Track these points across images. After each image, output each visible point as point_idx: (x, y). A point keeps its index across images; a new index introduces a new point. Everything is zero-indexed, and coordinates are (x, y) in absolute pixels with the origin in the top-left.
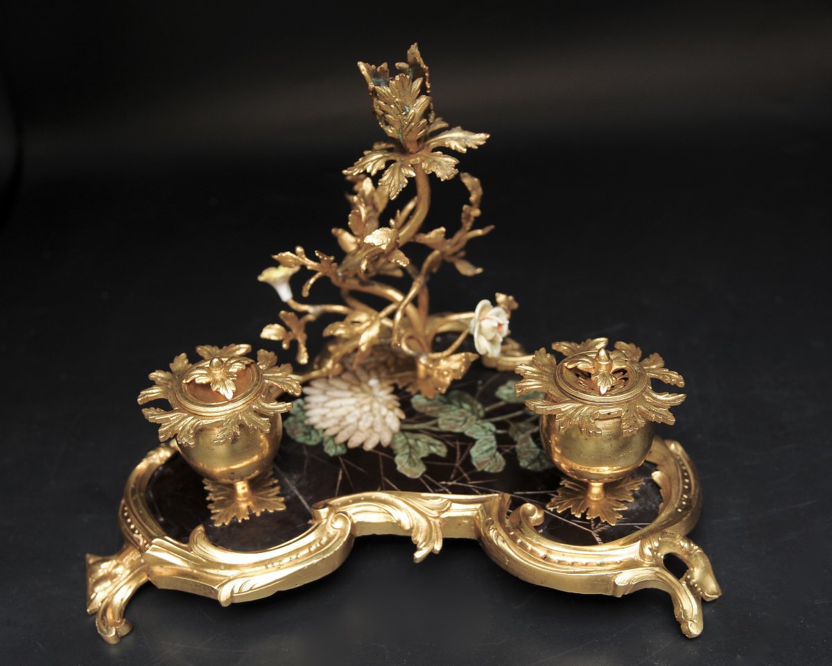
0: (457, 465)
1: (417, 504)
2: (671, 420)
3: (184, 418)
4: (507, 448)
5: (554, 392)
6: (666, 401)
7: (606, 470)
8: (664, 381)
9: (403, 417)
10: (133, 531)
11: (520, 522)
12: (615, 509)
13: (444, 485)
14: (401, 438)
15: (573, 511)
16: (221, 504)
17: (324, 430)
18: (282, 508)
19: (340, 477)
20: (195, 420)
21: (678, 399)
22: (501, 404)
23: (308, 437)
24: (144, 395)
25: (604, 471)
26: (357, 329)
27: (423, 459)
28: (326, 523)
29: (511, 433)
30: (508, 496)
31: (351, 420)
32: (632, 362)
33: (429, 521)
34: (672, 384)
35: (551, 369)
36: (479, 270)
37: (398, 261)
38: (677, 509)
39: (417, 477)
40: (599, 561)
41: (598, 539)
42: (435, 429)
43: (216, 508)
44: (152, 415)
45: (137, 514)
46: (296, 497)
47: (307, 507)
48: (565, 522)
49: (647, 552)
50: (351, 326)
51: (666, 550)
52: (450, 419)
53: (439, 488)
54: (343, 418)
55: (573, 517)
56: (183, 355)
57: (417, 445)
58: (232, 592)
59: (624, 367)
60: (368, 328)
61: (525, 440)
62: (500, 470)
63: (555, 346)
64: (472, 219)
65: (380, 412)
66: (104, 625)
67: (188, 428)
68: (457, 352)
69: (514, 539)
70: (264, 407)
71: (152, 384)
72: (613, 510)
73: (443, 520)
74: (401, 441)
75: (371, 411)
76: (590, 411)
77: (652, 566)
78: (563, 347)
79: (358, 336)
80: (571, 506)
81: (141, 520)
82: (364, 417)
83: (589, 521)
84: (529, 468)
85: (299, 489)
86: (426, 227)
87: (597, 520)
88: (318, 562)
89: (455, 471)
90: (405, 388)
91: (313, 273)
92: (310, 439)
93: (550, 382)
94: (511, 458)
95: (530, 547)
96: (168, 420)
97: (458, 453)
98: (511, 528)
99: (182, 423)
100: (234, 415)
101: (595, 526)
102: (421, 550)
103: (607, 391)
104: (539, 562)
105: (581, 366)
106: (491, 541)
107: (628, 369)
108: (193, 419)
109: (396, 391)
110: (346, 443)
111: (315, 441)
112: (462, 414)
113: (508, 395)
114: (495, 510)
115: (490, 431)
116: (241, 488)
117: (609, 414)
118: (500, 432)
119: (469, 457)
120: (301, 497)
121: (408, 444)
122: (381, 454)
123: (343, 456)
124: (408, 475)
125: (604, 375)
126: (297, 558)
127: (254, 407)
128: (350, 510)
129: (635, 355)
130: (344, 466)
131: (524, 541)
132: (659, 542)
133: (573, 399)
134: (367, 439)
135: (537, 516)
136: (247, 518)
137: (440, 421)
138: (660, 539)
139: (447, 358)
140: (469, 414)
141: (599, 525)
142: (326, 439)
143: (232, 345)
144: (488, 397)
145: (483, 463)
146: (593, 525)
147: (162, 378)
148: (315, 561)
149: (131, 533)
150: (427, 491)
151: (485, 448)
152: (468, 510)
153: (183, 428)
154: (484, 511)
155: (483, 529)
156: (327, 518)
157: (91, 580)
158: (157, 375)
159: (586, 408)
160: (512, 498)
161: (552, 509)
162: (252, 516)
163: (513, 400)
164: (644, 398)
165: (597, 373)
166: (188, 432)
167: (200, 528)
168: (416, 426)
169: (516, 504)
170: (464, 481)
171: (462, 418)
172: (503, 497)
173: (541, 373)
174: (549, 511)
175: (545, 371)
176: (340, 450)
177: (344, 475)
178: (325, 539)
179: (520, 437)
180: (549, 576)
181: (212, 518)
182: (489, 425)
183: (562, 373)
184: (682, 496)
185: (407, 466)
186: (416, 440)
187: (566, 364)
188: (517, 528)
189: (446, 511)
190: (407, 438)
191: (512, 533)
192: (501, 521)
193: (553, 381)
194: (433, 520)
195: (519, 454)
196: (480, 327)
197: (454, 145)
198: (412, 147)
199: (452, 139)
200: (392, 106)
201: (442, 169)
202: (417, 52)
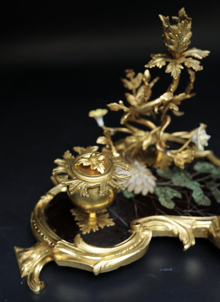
0: (189, 202)
1: (180, 222)
3: (80, 183)
4: (209, 194)
9: (156, 179)
10: (43, 236)
13: (187, 212)
14: (158, 190)
16: (82, 222)
18: (113, 224)
19: (136, 209)
20: (86, 184)
24: (55, 171)
26: (141, 139)
27: (172, 200)
28: (139, 232)
29: (207, 187)
33: (187, 231)
36: (183, 114)
37: (174, 108)
39: (172, 208)
42: (172, 185)
43: (81, 224)
44: (63, 181)
45: (43, 228)
46: (118, 219)
47: (125, 223)
50: (138, 138)
52: (178, 180)
53: (185, 213)
56: (68, 151)
57: (167, 193)
58: (101, 268)
60: (146, 139)
61: (215, 190)
62: (210, 204)
64: (190, 90)
65: (144, 177)
66: (33, 285)
67: (83, 188)
68: (184, 150)
70: (117, 177)
71: (56, 166)
73: (193, 229)
75: (140, 176)
79: (142, 142)
81: (46, 231)
82: (138, 179)
85: (119, 214)
89: (189, 205)
90: (152, 165)
91: (126, 113)
94: (212, 198)
96: (71, 183)
97: (187, 196)
99: (80, 185)
100: (104, 181)
102: (187, 244)
108: (85, 183)
109: (148, 167)
110: (133, 192)
112: (182, 178)
113: (199, 169)
114: (218, 224)
115: (198, 185)
116: (93, 215)
118: (203, 186)
119: (193, 198)
120: (120, 219)
121: (162, 192)
122: (151, 197)
123: (134, 198)
124: (168, 207)
126: (129, 250)
127: (113, 177)
128: (148, 225)
130: (136, 203)
134: (143, 190)
136: (97, 229)
137: (173, 181)
139: (180, 152)
140: (185, 178)
143: (90, 147)
144: (191, 170)
145: (200, 201)
147: (62, 163)
148: (138, 251)
149: (41, 237)
151: (199, 193)
152: (205, 224)
153: (81, 188)
154: (213, 225)
155: (216, 235)
156: (140, 229)
157: (20, 261)
158: (58, 161)
162: (100, 228)
166: (84, 190)
167: (79, 235)
168: (164, 184)
170: (194, 209)
171: (183, 180)
172: (219, 218)
176: (132, 195)
177: (137, 207)
178: (140, 241)
179: (212, 189)
181: (81, 229)
182: (196, 183)
185: (166, 203)
186: (166, 190)
189: (195, 225)
190: (161, 189)
194: (189, 230)
195: (215, 197)
197: (196, 55)
198: (177, 55)
199: (195, 53)
200: (177, 35)
201: (195, 66)
202: (184, 12)
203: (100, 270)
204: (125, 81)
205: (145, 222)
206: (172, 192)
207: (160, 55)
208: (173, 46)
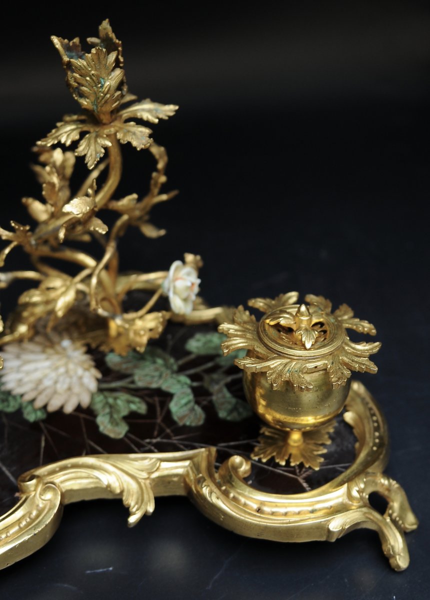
0: (159, 420)
1: (126, 466)
2: (374, 369)
4: (204, 400)
5: (260, 349)
6: (364, 350)
7: (309, 420)
8: (358, 331)
9: (99, 376)
11: (231, 477)
12: (316, 453)
13: (149, 443)
14: (99, 398)
15: (278, 458)
17: (22, 396)
19: (43, 444)
21: (374, 347)
22: (192, 357)
23: (6, 404)
25: (307, 421)
26: (53, 295)
27: (125, 418)
28: (35, 496)
29: (206, 384)
30: (214, 449)
31: (47, 383)
32: (327, 315)
33: (139, 483)
34: (365, 333)
35: (252, 326)
36: (162, 232)
37: (97, 229)
38: (372, 448)
39: (121, 436)
40: (310, 509)
41: (305, 485)
42: (132, 386)
47: (12, 479)
48: (272, 472)
49: (355, 493)
50: (47, 292)
51: (370, 490)
52: (146, 375)
53: (143, 446)
54: (40, 382)
55: (277, 465)
57: (116, 404)
59: (321, 320)
60: (64, 293)
61: (220, 391)
62: (201, 422)
63: (252, 303)
64: (159, 186)
65: (76, 373)
68: (150, 311)
69: (226, 494)
72: (313, 454)
73: (154, 480)
74: (101, 401)
75: (67, 372)
76: (299, 366)
77: (360, 507)
78: (259, 303)
79: (55, 301)
80: (274, 454)
82: (61, 379)
83: (294, 467)
84: (229, 418)
85: (3, 460)
86: (118, 194)
87: (301, 466)
88: (29, 539)
89: (157, 428)
90: (98, 347)
91: (7, 242)
92: (8, 406)
93: (253, 339)
94: (210, 410)
95: (243, 500)
97: (158, 409)
98: (222, 483)
101: (300, 472)
102: (134, 514)
103: (312, 345)
104: (255, 516)
105: (283, 322)
106: (204, 498)
107: (325, 322)
109: (90, 351)
110: (45, 407)
111: (14, 406)
112: (157, 370)
113: (198, 348)
114: (204, 465)
115: (186, 384)
117: (316, 367)
118: (195, 384)
119: (169, 412)
120: (4, 469)
121: (107, 403)
122: (82, 416)
123: (44, 421)
124: (112, 435)
125: (306, 330)
126: (7, 537)
128: (58, 478)
129: (326, 307)
130: (45, 431)
131: (237, 495)
132: (365, 483)
133: (280, 355)
134: (66, 402)
135: (245, 467)
137: (136, 378)
138: (365, 480)
139: (141, 317)
140: (163, 369)
141: (304, 470)
142: (24, 404)
144: (179, 351)
145: (182, 418)
146: (298, 471)
148: (26, 538)
150: (132, 451)
151: (184, 401)
152: (177, 468)
154: (193, 468)
155: (196, 487)
156: (35, 490)
159: (294, 363)
160: (218, 451)
161: (256, 458)
163: (203, 352)
164: (344, 348)
165: (299, 329)
168: (114, 385)
169: (223, 457)
170: (168, 437)
171: (157, 374)
172: (209, 451)
173: (245, 330)
174: (255, 460)
175: (247, 329)
176: (40, 415)
177: (46, 440)
178: (34, 513)
179: (215, 388)
180: (266, 528)
182: (184, 379)
183: (265, 330)
184: (374, 435)
185: (109, 426)
186: (115, 399)
187: (268, 321)
188: (227, 481)
189: (156, 471)
190: (106, 397)
191: (224, 488)
192: (211, 476)
193: (257, 338)
194: (143, 481)
195: (217, 405)
196: (175, 287)
197: (146, 116)
198: (105, 118)
199: (143, 110)
200: (88, 78)
201: (137, 138)
202: (109, 28)
204: (38, 169)
205: (53, 472)
206: (129, 402)
207: (75, 117)
208: (88, 100)
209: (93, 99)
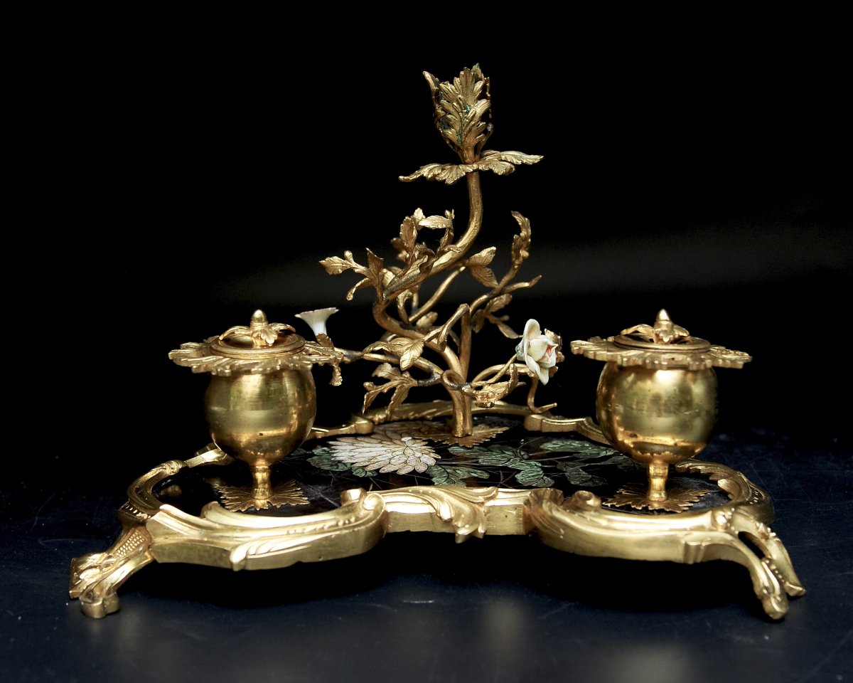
0: (501, 483)
1: (459, 492)
3: (220, 360)
4: (555, 474)
9: (439, 457)
10: (136, 514)
12: (680, 505)
14: (437, 469)
15: (633, 505)
16: (237, 500)
17: (353, 463)
19: (371, 488)
20: (231, 361)
22: (546, 452)
23: (334, 466)
27: (464, 479)
28: (357, 504)
29: (559, 467)
31: (381, 458)
33: (472, 508)
38: (748, 502)
40: (666, 529)
42: (475, 464)
46: (321, 498)
49: (720, 519)
51: (740, 527)
52: (491, 460)
54: (373, 458)
57: (456, 473)
58: (247, 552)
61: (575, 470)
62: (550, 485)
64: (520, 261)
65: (414, 455)
66: (89, 598)
67: (223, 364)
73: (489, 508)
75: (404, 454)
76: (653, 356)
77: (726, 533)
80: (631, 503)
82: (397, 457)
84: (581, 485)
85: (325, 494)
88: (346, 533)
90: (441, 442)
96: (201, 362)
97: (502, 477)
99: (217, 362)
103: (670, 340)
105: (641, 329)
109: (431, 444)
110: (377, 470)
111: (343, 469)
113: (553, 448)
115: (536, 465)
118: (546, 466)
119: (514, 479)
120: (327, 499)
121: (445, 471)
122: (416, 476)
123: (373, 477)
125: (666, 331)
126: (323, 528)
127: (294, 357)
130: (375, 482)
133: (634, 349)
134: (401, 469)
135: (594, 503)
136: (266, 508)
137: (480, 460)
138: (733, 509)
139: (491, 385)
140: (512, 457)
142: (355, 468)
144: (532, 448)
145: (530, 482)
148: (344, 531)
149: (133, 518)
151: (532, 474)
152: (516, 498)
153: (218, 365)
156: (359, 500)
162: (272, 507)
163: (560, 450)
166: (224, 367)
168: (454, 463)
171: (505, 459)
172: (554, 491)
176: (371, 474)
177: (374, 487)
179: (569, 469)
182: (534, 463)
184: (752, 497)
185: (445, 483)
186: (455, 470)
189: (492, 498)
194: (477, 506)
195: (568, 478)
196: (529, 345)
197: (511, 159)
198: (468, 157)
200: (455, 104)
202: (479, 70)
203: (246, 559)
206: (470, 472)
208: (453, 130)
209: (458, 128)
